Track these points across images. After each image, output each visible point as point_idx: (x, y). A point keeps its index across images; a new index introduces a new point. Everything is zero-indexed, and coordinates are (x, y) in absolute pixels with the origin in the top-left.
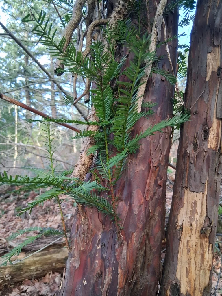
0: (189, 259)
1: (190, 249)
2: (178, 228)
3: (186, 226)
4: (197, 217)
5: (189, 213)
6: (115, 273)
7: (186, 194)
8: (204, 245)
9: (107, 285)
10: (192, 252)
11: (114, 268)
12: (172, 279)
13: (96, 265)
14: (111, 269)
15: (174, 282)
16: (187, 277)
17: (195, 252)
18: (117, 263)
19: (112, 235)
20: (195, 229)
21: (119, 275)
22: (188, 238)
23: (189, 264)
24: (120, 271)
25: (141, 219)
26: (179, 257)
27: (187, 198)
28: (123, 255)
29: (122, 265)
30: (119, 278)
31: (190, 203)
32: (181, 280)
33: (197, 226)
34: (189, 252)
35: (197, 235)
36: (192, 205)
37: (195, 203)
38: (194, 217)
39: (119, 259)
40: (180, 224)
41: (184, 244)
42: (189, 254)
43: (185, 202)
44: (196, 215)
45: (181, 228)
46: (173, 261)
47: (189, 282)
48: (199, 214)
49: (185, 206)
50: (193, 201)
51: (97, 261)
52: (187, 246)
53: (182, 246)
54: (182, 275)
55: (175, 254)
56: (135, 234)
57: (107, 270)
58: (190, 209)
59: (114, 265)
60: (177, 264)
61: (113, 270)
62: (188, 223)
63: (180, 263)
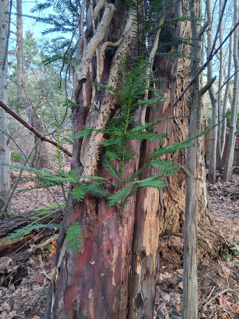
0: (151, 232)
1: (151, 225)
2: (144, 212)
3: (149, 210)
4: (155, 203)
5: (150, 201)
6: (120, 248)
7: (148, 189)
8: (158, 222)
9: (115, 258)
10: (152, 227)
11: (119, 245)
12: (141, 248)
13: (104, 245)
14: (117, 245)
15: (142, 250)
16: (150, 244)
17: (154, 227)
18: (121, 241)
19: (114, 221)
20: (154, 212)
21: (123, 249)
22: (150, 218)
23: (151, 235)
24: (123, 246)
25: (133, 208)
26: (144, 232)
27: (149, 191)
28: (124, 234)
29: (125, 241)
30: (123, 251)
31: (151, 195)
32: (146, 247)
33: (155, 209)
34: (150, 227)
35: (155, 215)
36: (152, 196)
37: (154, 194)
38: (154, 203)
39: (122, 237)
40: (145, 209)
41: (147, 222)
42: (151, 228)
43: (148, 194)
44: (154, 202)
45: (146, 212)
46: (141, 235)
47: (151, 247)
48: (156, 201)
49: (148, 197)
50: (153, 193)
51: (105, 243)
52: (150, 223)
53: (146, 224)
54: (146, 244)
55: (142, 230)
56: (130, 218)
57: (115, 247)
58: (150, 199)
59: (119, 243)
60: (143, 237)
61: (118, 246)
62: (150, 208)
63: (145, 235)
